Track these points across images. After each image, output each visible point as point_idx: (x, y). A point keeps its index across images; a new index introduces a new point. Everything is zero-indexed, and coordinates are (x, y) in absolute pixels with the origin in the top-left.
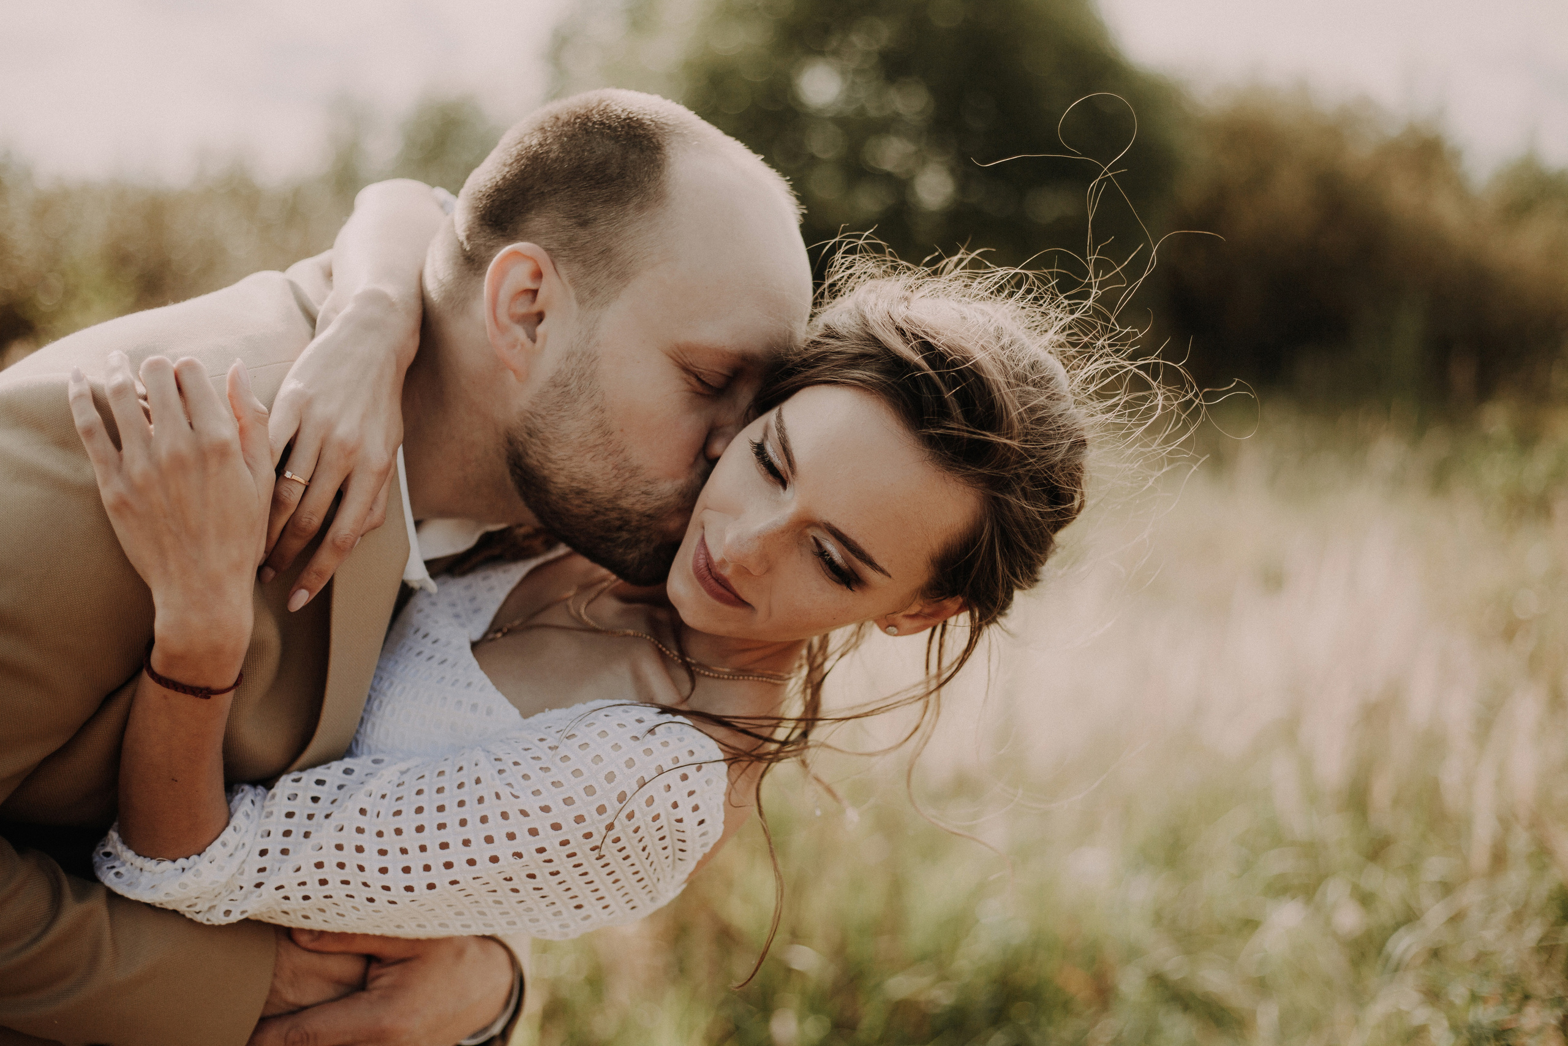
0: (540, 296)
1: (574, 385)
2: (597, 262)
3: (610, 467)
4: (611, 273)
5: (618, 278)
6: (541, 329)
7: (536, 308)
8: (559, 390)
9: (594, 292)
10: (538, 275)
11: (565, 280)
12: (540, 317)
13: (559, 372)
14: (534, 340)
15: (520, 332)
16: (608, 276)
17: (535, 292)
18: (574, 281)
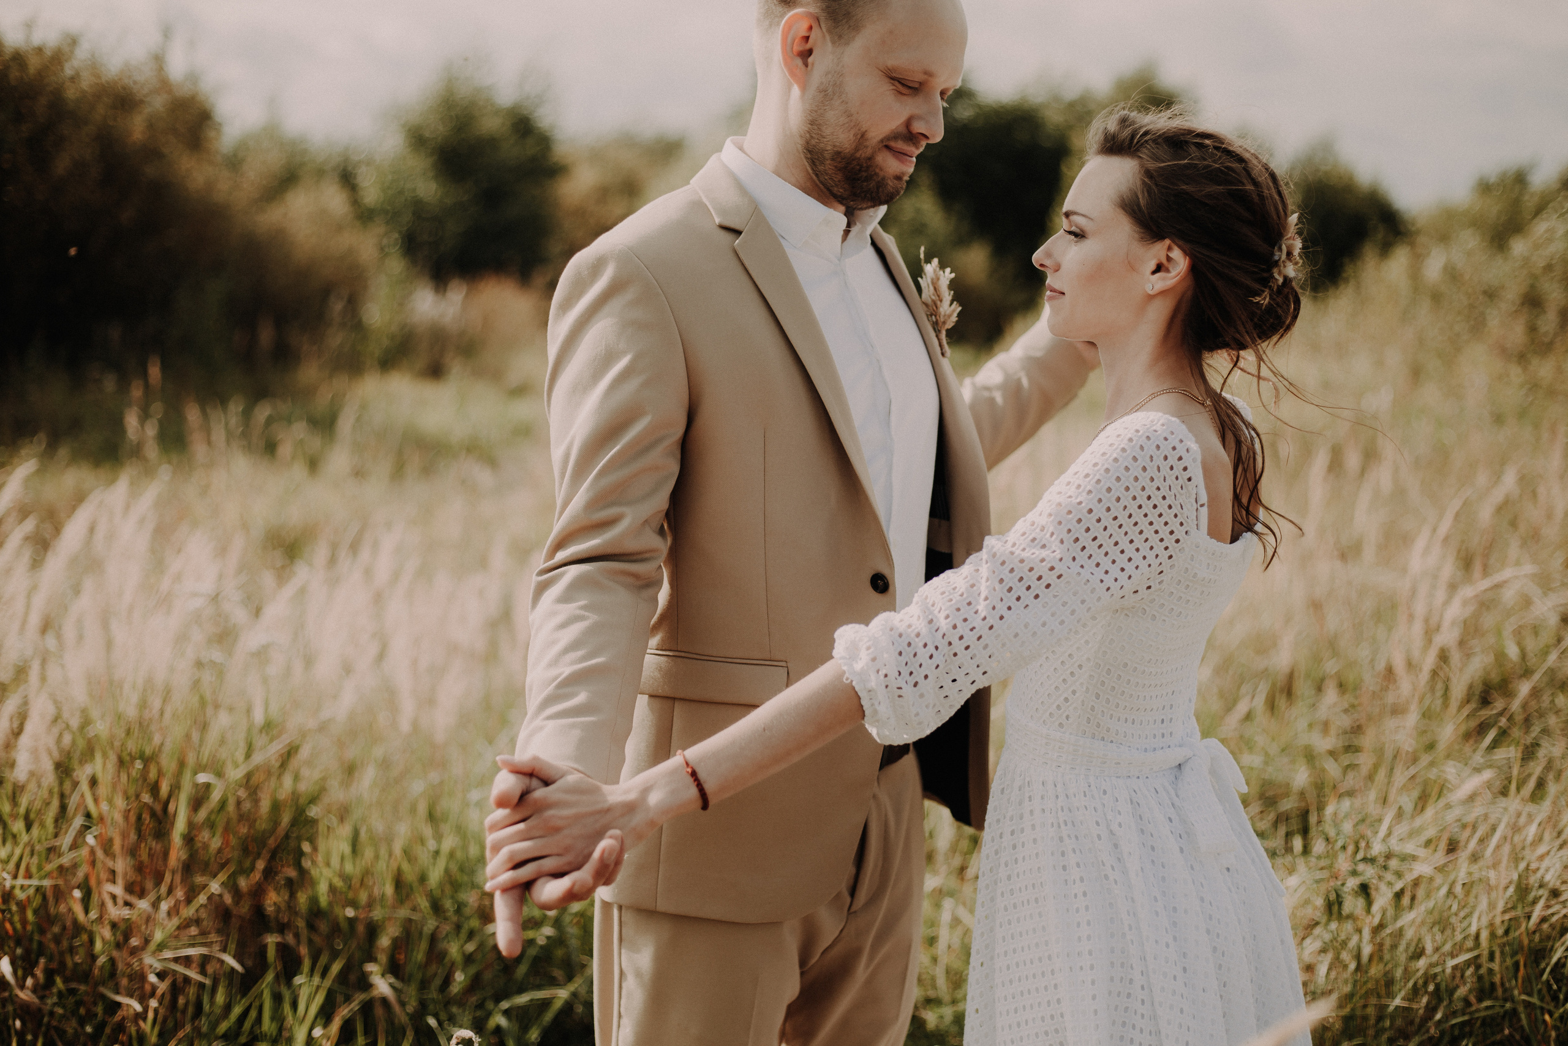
0: (811, 40)
1: (830, 90)
2: (842, 20)
3: (852, 136)
4: (850, 26)
5: (853, 29)
6: (810, 60)
7: (808, 46)
8: (823, 94)
9: (840, 37)
10: (811, 28)
11: (824, 30)
12: (810, 52)
13: (822, 83)
14: (806, 65)
15: (799, 62)
16: (848, 29)
17: (807, 38)
18: (830, 31)
